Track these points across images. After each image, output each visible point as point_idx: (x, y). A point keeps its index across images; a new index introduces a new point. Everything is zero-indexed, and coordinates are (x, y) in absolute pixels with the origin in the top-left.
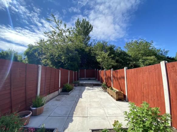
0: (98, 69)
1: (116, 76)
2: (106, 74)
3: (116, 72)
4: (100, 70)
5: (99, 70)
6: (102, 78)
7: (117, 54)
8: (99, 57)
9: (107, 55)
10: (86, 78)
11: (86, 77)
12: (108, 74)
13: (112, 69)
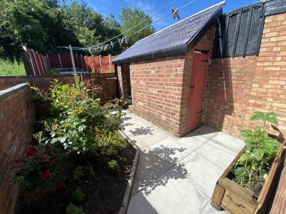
0: (81, 55)
1: (104, 62)
2: (94, 61)
3: (103, 59)
4: (86, 56)
5: (83, 56)
6: (89, 66)
7: (107, 33)
8: (81, 35)
9: (93, 34)
10: (64, 69)
11: (63, 67)
12: (96, 60)
13: (100, 56)
